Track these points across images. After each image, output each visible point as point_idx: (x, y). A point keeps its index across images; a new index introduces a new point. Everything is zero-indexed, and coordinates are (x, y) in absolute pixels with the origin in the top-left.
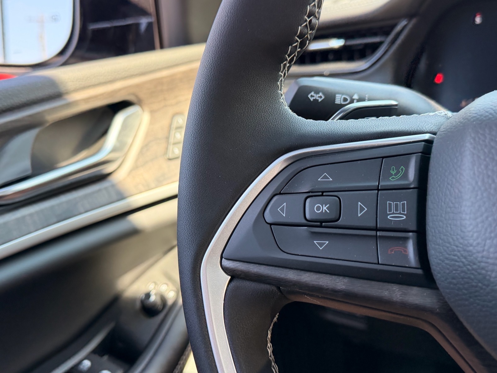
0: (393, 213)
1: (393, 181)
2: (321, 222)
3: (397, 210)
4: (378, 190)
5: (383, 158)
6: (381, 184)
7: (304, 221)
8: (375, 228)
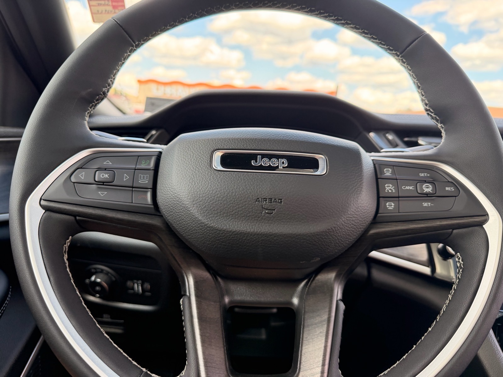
0: (142, 180)
1: (143, 166)
2: (104, 182)
3: (144, 178)
4: (135, 170)
5: (139, 156)
6: (137, 167)
7: (94, 182)
8: (132, 186)
